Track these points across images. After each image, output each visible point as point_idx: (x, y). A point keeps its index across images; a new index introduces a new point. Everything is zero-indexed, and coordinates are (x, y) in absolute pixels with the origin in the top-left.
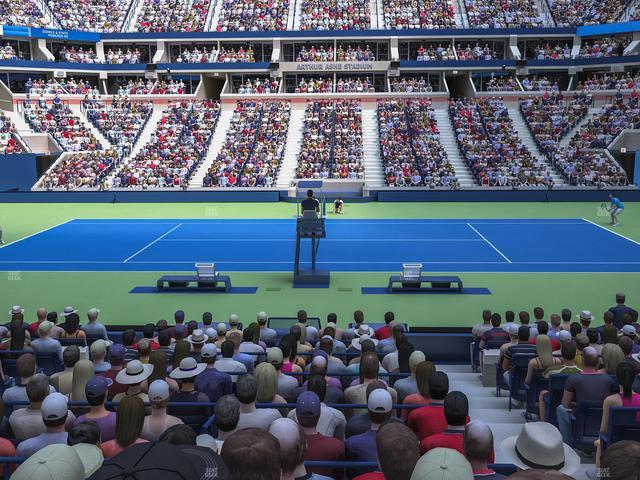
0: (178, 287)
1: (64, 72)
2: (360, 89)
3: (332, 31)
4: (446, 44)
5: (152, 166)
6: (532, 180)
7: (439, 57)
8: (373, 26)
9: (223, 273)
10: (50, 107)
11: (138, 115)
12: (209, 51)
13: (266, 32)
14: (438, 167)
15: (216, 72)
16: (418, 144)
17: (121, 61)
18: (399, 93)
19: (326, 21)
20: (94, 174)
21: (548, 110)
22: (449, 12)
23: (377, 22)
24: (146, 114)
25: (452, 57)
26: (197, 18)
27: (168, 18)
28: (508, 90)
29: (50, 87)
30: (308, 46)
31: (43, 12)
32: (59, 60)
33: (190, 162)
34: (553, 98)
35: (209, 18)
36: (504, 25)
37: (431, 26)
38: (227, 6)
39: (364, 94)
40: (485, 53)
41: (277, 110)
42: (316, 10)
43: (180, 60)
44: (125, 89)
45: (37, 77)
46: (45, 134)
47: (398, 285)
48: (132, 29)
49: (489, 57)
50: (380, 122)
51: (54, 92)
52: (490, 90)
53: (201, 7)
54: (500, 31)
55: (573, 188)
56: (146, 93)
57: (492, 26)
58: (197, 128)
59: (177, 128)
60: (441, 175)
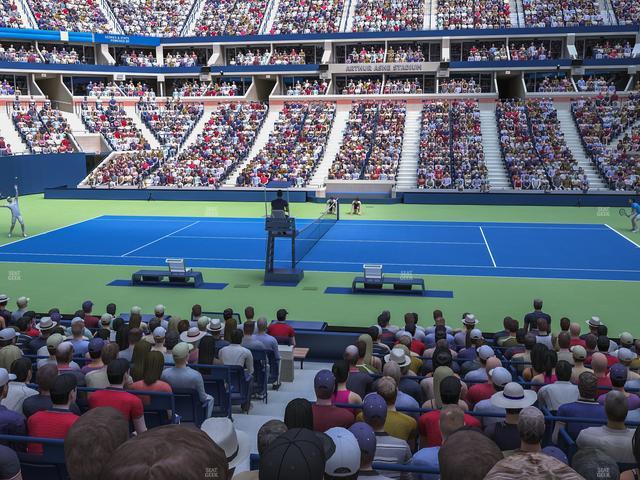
0: (151, 281)
1: (123, 75)
2: (408, 90)
3: (384, 33)
4: (499, 44)
5: (192, 166)
6: (568, 183)
7: (491, 57)
8: (426, 27)
9: (196, 269)
10: (105, 108)
11: (188, 116)
12: (262, 53)
13: (318, 34)
14: (472, 169)
15: (268, 74)
16: (457, 146)
17: (178, 65)
18: (447, 94)
19: (379, 23)
20: (136, 173)
21: (600, 111)
22: (505, 11)
23: (430, 22)
24: (196, 115)
25: (504, 57)
26: (253, 22)
27: (225, 22)
28: (561, 91)
29: (109, 89)
30: (359, 47)
31: (108, 18)
32: (120, 64)
33: (229, 163)
34: (607, 99)
35: (264, 22)
36: (561, 24)
37: (485, 26)
38: (283, 9)
39: (411, 95)
40: (540, 53)
41: (321, 111)
42: (369, 12)
43: (233, 63)
44: (179, 91)
45: (97, 80)
46: (98, 134)
47: (360, 285)
48: (191, 33)
49: (543, 57)
50: (423, 123)
51: (112, 95)
52: (542, 91)
53: (258, 11)
54: (557, 30)
55: (612, 192)
56: (199, 95)
57: (548, 25)
58: (242, 129)
59: (222, 129)
60: (473, 177)
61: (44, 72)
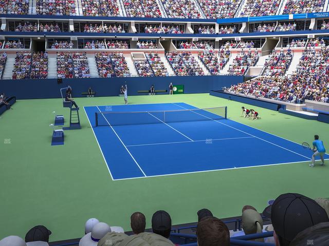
1: (314, 35)
61: (274, 36)
